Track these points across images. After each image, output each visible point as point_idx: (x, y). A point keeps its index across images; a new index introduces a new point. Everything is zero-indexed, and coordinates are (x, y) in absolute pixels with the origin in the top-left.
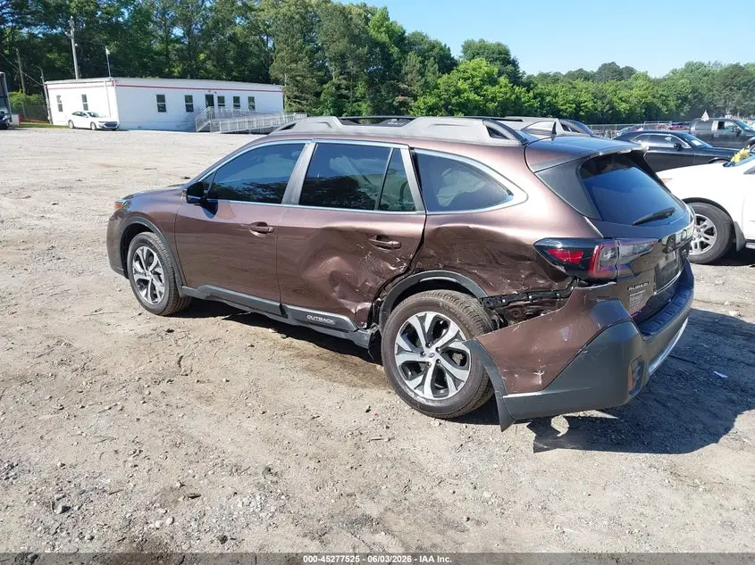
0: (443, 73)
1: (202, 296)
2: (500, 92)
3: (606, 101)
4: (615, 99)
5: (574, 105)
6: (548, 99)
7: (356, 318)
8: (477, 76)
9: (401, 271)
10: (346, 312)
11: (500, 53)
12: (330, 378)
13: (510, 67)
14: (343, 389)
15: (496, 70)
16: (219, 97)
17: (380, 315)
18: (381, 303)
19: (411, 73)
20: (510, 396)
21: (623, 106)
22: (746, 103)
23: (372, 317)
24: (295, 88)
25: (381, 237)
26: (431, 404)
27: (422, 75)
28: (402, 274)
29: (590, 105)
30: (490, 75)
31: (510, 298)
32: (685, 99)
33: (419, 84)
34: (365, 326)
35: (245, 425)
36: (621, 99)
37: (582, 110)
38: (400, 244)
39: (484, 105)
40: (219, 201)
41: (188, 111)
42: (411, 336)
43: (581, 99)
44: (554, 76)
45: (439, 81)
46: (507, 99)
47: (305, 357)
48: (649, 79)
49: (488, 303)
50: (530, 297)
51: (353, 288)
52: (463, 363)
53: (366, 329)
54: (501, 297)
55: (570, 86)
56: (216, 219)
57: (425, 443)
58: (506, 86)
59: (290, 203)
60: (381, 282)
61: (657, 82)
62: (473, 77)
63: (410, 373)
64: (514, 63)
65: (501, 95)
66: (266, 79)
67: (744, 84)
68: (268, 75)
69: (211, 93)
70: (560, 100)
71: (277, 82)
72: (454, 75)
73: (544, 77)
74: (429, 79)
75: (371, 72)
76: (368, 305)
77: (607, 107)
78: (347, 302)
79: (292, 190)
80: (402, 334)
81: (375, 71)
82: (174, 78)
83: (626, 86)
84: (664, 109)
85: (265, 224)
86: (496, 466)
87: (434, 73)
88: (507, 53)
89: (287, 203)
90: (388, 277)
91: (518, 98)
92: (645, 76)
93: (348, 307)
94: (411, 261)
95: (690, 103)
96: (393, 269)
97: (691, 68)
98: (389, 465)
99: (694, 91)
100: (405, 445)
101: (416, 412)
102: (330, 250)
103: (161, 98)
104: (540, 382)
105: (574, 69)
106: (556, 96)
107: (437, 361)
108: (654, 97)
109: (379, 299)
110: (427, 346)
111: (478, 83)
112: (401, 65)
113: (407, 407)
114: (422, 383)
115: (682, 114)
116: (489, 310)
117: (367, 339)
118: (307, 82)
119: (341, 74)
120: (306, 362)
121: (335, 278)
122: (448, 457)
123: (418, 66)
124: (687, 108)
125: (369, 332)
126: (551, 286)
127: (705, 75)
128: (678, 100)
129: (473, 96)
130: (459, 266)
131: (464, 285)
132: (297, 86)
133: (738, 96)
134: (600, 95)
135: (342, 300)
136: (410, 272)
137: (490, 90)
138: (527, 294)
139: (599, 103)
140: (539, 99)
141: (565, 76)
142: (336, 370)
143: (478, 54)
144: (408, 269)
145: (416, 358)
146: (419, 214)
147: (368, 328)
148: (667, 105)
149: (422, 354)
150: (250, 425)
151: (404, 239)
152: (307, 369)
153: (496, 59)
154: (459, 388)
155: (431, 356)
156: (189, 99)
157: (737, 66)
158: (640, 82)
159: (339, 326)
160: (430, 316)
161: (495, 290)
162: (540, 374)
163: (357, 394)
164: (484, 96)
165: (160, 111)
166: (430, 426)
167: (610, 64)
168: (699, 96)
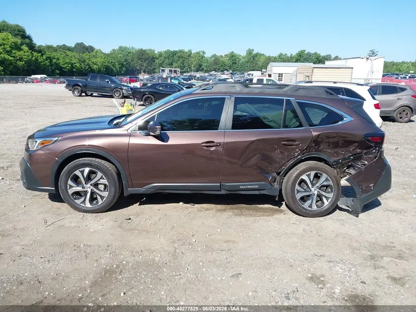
2: (25, 55)
3: (86, 63)
4: (90, 63)
5: (70, 65)
6: (54, 61)
8: (7, 44)
11: (19, 31)
13: (27, 41)
15: (19, 41)
21: (95, 67)
22: (149, 68)
29: (78, 65)
30: (16, 44)
32: (123, 65)
36: (93, 63)
37: (74, 68)
39: (16, 63)
43: (73, 62)
46: (30, 59)
48: (103, 53)
58: (27, 52)
61: (108, 55)
62: (4, 44)
64: (29, 38)
65: (25, 57)
67: (147, 59)
70: (61, 62)
73: (49, 48)
77: (87, 67)
84: (114, 69)
88: (24, 32)
91: (36, 59)
92: (101, 51)
95: (125, 67)
97: (121, 49)
99: (126, 60)
106: (58, 59)
108: (108, 63)
111: (9, 49)
115: (122, 72)
124: (124, 69)
127: (129, 53)
128: (119, 65)
129: (7, 57)
133: (145, 64)
134: (83, 60)
137: (18, 54)
139: (83, 64)
140: (49, 60)
143: (3, 30)
148: (115, 67)
153: (17, 35)
157: (142, 50)
164: (14, 57)
167: (80, 44)
168: (128, 64)
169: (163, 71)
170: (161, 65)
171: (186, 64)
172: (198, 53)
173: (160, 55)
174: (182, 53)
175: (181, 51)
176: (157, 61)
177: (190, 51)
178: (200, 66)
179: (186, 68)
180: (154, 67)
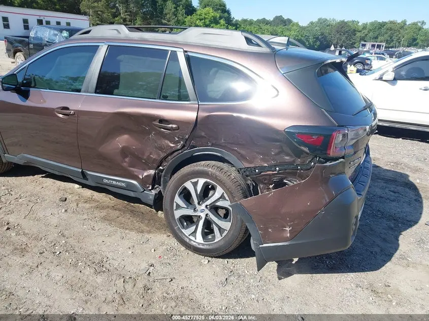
0: (188, 15)
1: (21, 162)
7: (143, 182)
8: (208, 18)
9: (179, 147)
10: (135, 177)
11: (220, 6)
12: (123, 226)
13: (226, 15)
14: (133, 235)
15: (218, 15)
16: (46, 21)
17: (162, 179)
18: (162, 171)
19: (169, 13)
20: (265, 245)
22: (347, 42)
23: (155, 181)
24: (97, 19)
25: (162, 120)
26: (201, 247)
27: (176, 15)
28: (179, 150)
30: (215, 18)
31: (262, 169)
32: (317, 38)
33: (173, 21)
34: (150, 188)
35: (53, 274)
38: (178, 127)
40: (31, 89)
41: (25, 29)
42: (186, 196)
44: (250, 21)
45: (185, 20)
47: (103, 208)
48: (300, 26)
49: (245, 172)
50: (277, 169)
51: (140, 159)
52: (226, 216)
53: (150, 190)
54: (255, 168)
55: (259, 27)
56: (28, 103)
57: (199, 280)
58: (224, 25)
59: (88, 92)
60: (163, 155)
61: (303, 28)
62: (205, 18)
63: (185, 224)
64: (228, 12)
66: (78, 12)
67: (347, 32)
68: (79, 9)
69: (41, 18)
71: (85, 14)
72: (194, 17)
73: (245, 21)
74: (180, 18)
75: (144, 12)
76: (152, 172)
78: (136, 170)
79: (89, 83)
80: (179, 195)
81: (147, 11)
82: (15, 6)
83: (288, 29)
84: (307, 43)
85: (67, 109)
86: (253, 296)
87: (183, 15)
88: (224, 6)
89: (85, 92)
90: (169, 152)
92: (297, 24)
93: (136, 174)
94: (187, 140)
95: (320, 41)
96: (173, 145)
97: (321, 22)
98: (173, 304)
99: (322, 34)
100: (185, 284)
101: (190, 252)
102: (121, 130)
103: (5, 19)
104: (288, 235)
105: (260, 18)
107: (207, 215)
108: (302, 36)
109: (161, 168)
110: (199, 204)
111: (208, 23)
112: (162, 8)
113: (183, 248)
114: (195, 231)
115: (316, 47)
116: (245, 177)
117: (152, 198)
118: (105, 15)
119: (126, 12)
120: (104, 213)
121: (125, 152)
122: (217, 292)
123: (173, 10)
124: (318, 43)
125: (154, 192)
126: (294, 161)
127: (327, 26)
128: (314, 38)
130: (224, 145)
131: (226, 158)
132: (98, 18)
133: (344, 38)
135: (132, 169)
136: (186, 148)
138: (275, 166)
141: (256, 22)
142: (127, 219)
143: (208, 5)
144: (183, 146)
145: (190, 212)
146: (193, 103)
147: (152, 189)
148: (308, 41)
149: (195, 210)
150: (57, 274)
151: (181, 123)
152: (105, 219)
153: (218, 9)
154: (224, 235)
155: (202, 211)
156: (25, 21)
157: (343, 22)
158: (295, 27)
159: (130, 187)
160: (201, 182)
161: (251, 162)
162: (288, 229)
163: (144, 240)
165: (5, 27)
166: (201, 264)
167: (279, 17)
168: (325, 37)
169: (364, 45)
170: (363, 39)
171: (395, 38)
172: (415, 24)
173: (365, 27)
174: (392, 25)
175: (391, 22)
176: (358, 34)
177: (404, 22)
178: (415, 40)
179: (394, 42)
180: (353, 41)
